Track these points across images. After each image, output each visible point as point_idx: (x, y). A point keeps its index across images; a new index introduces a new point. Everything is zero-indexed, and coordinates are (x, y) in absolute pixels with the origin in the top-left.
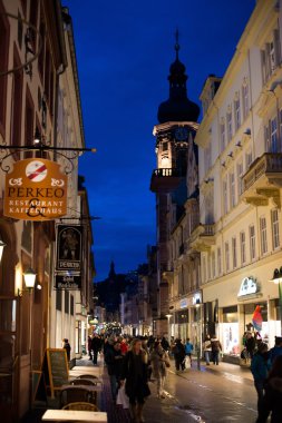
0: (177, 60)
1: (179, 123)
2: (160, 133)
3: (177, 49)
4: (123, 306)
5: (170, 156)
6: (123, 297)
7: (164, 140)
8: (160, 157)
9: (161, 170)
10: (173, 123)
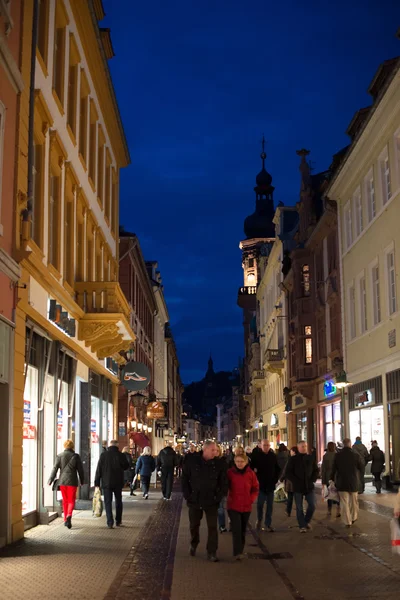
0: (264, 170)
1: (265, 240)
2: (245, 249)
3: (264, 158)
4: (219, 419)
5: (256, 272)
6: (219, 408)
7: (250, 256)
8: (246, 274)
9: (247, 288)
10: (257, 240)
